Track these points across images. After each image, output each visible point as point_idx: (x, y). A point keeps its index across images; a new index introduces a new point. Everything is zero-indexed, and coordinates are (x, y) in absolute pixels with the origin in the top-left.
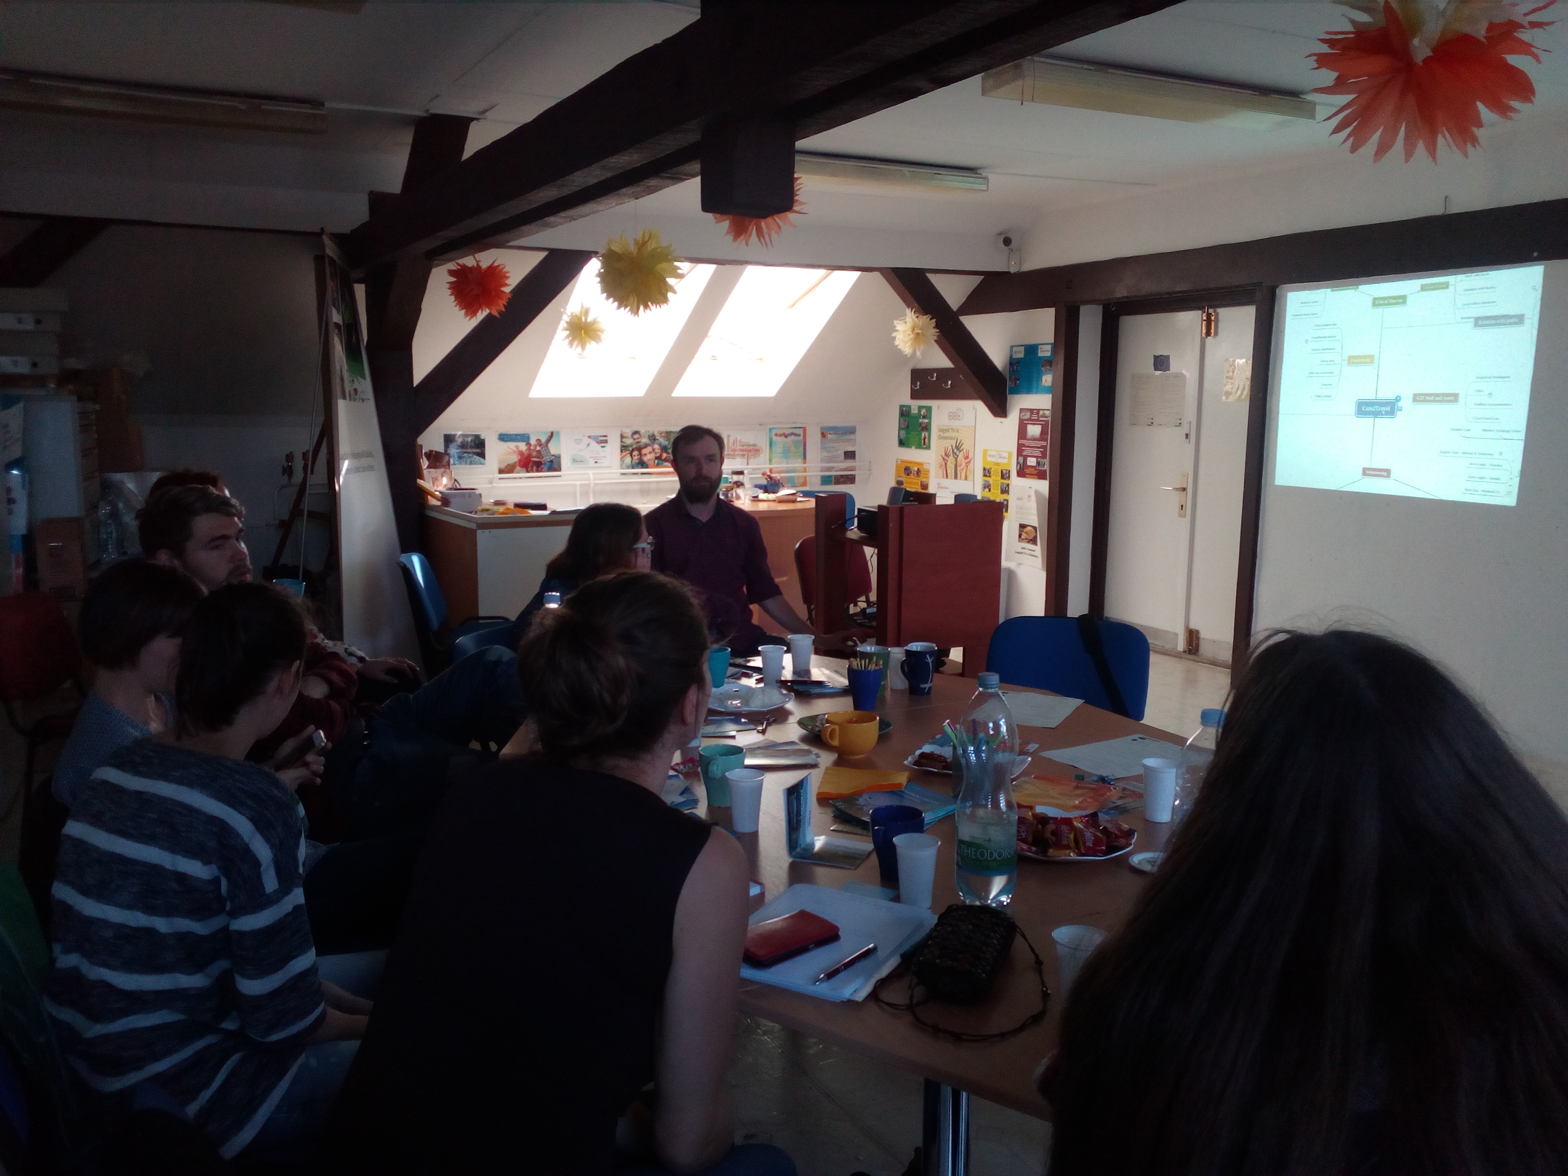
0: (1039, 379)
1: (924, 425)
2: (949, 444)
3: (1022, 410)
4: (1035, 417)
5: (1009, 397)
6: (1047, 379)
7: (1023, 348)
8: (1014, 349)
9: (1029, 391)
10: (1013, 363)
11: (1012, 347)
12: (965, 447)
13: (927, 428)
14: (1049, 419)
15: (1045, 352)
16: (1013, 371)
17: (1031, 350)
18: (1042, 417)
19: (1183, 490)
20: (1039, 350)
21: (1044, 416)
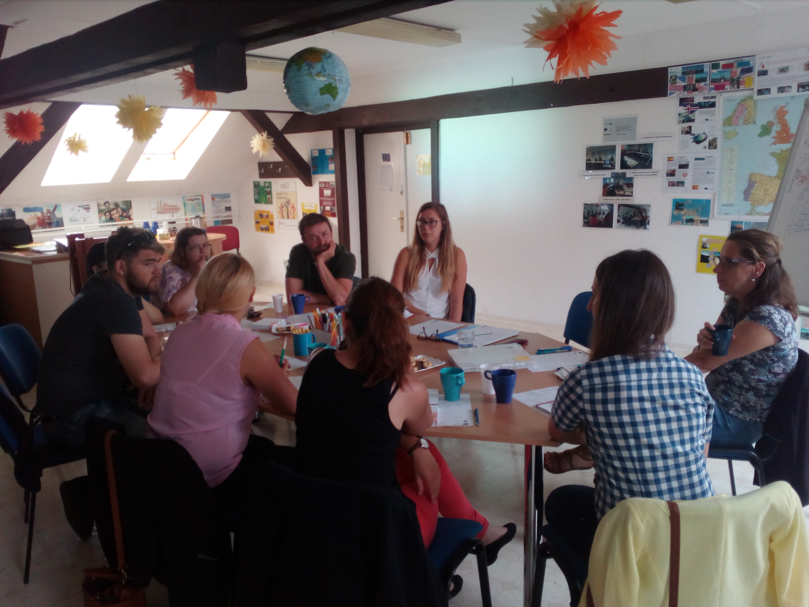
0: (327, 167)
1: (268, 192)
2: (283, 201)
3: (320, 183)
4: (327, 186)
5: (313, 176)
6: (332, 167)
7: (317, 151)
8: (313, 151)
9: (323, 172)
10: (313, 159)
11: (312, 151)
12: (292, 202)
13: (270, 193)
14: (335, 187)
15: (329, 153)
16: (314, 163)
17: (322, 152)
18: (331, 185)
19: (402, 219)
20: (326, 152)
21: (332, 185)
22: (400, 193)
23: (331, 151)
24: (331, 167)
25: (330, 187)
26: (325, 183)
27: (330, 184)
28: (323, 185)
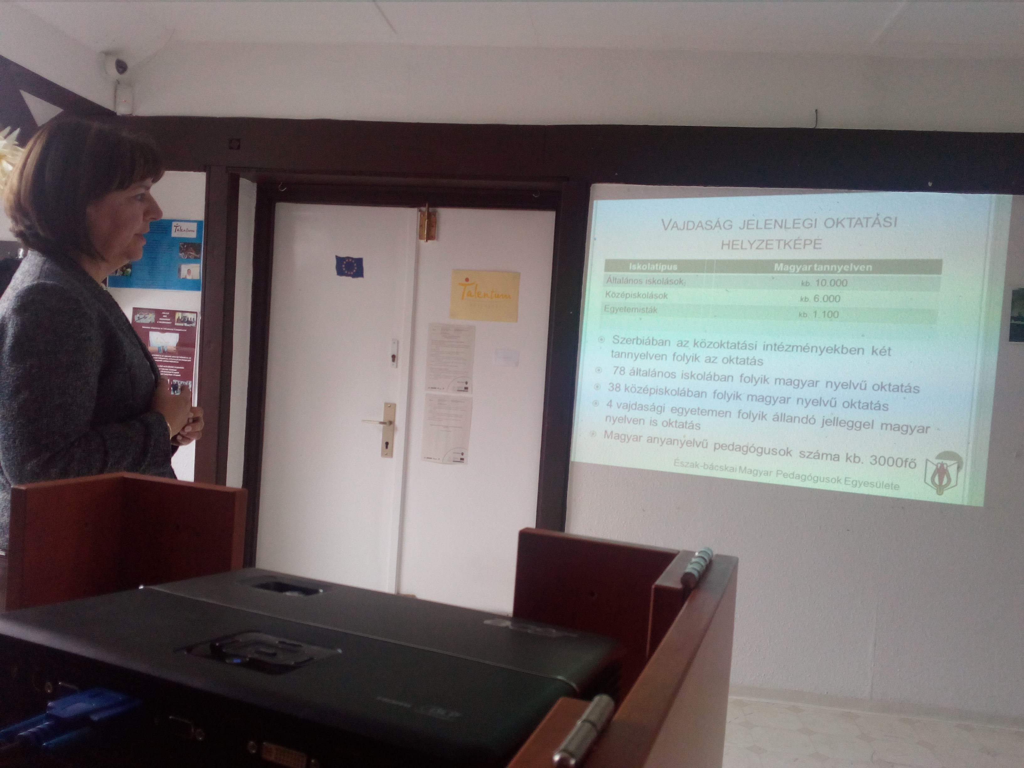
4: (165, 321)
6: (192, 271)
9: (153, 284)
14: (197, 327)
15: (188, 231)
18: (180, 321)
19: (389, 423)
20: (173, 229)
21: (184, 320)
22: (391, 359)
23: (194, 226)
24: (189, 271)
25: (176, 324)
26: (158, 313)
27: (178, 315)
28: (151, 318)
